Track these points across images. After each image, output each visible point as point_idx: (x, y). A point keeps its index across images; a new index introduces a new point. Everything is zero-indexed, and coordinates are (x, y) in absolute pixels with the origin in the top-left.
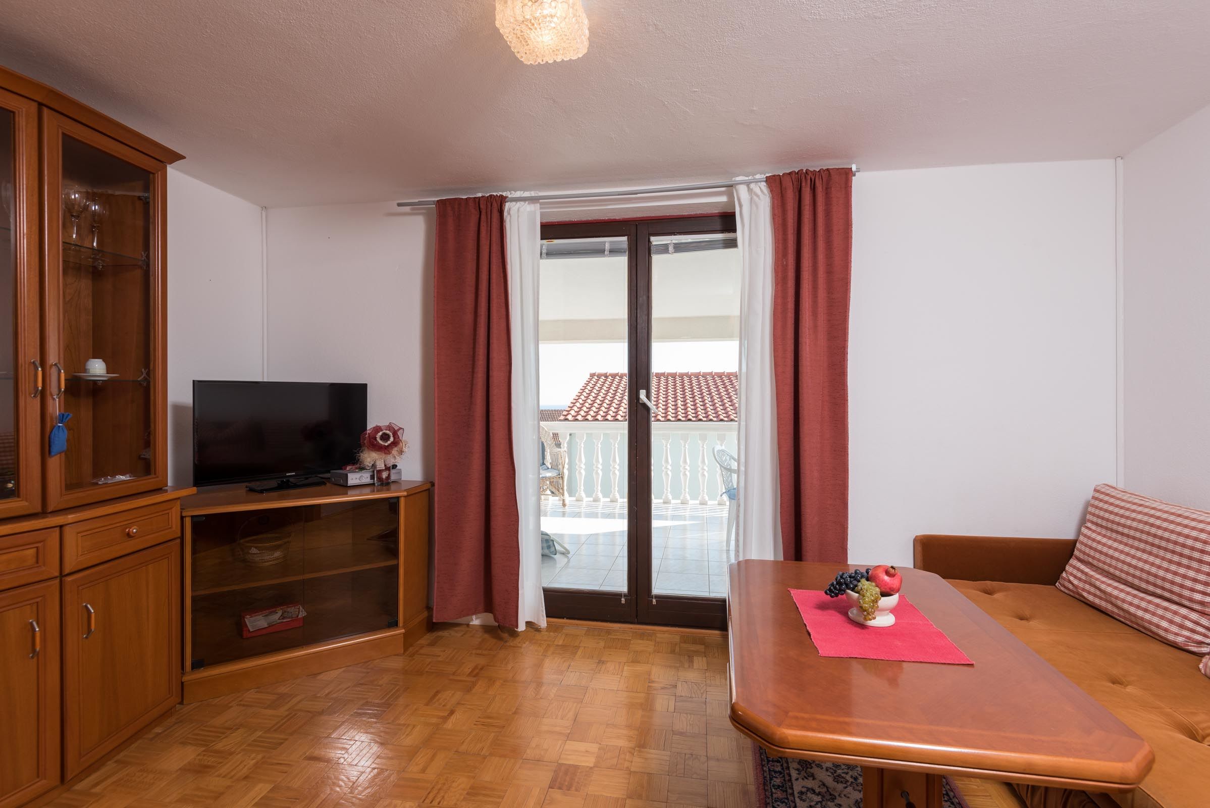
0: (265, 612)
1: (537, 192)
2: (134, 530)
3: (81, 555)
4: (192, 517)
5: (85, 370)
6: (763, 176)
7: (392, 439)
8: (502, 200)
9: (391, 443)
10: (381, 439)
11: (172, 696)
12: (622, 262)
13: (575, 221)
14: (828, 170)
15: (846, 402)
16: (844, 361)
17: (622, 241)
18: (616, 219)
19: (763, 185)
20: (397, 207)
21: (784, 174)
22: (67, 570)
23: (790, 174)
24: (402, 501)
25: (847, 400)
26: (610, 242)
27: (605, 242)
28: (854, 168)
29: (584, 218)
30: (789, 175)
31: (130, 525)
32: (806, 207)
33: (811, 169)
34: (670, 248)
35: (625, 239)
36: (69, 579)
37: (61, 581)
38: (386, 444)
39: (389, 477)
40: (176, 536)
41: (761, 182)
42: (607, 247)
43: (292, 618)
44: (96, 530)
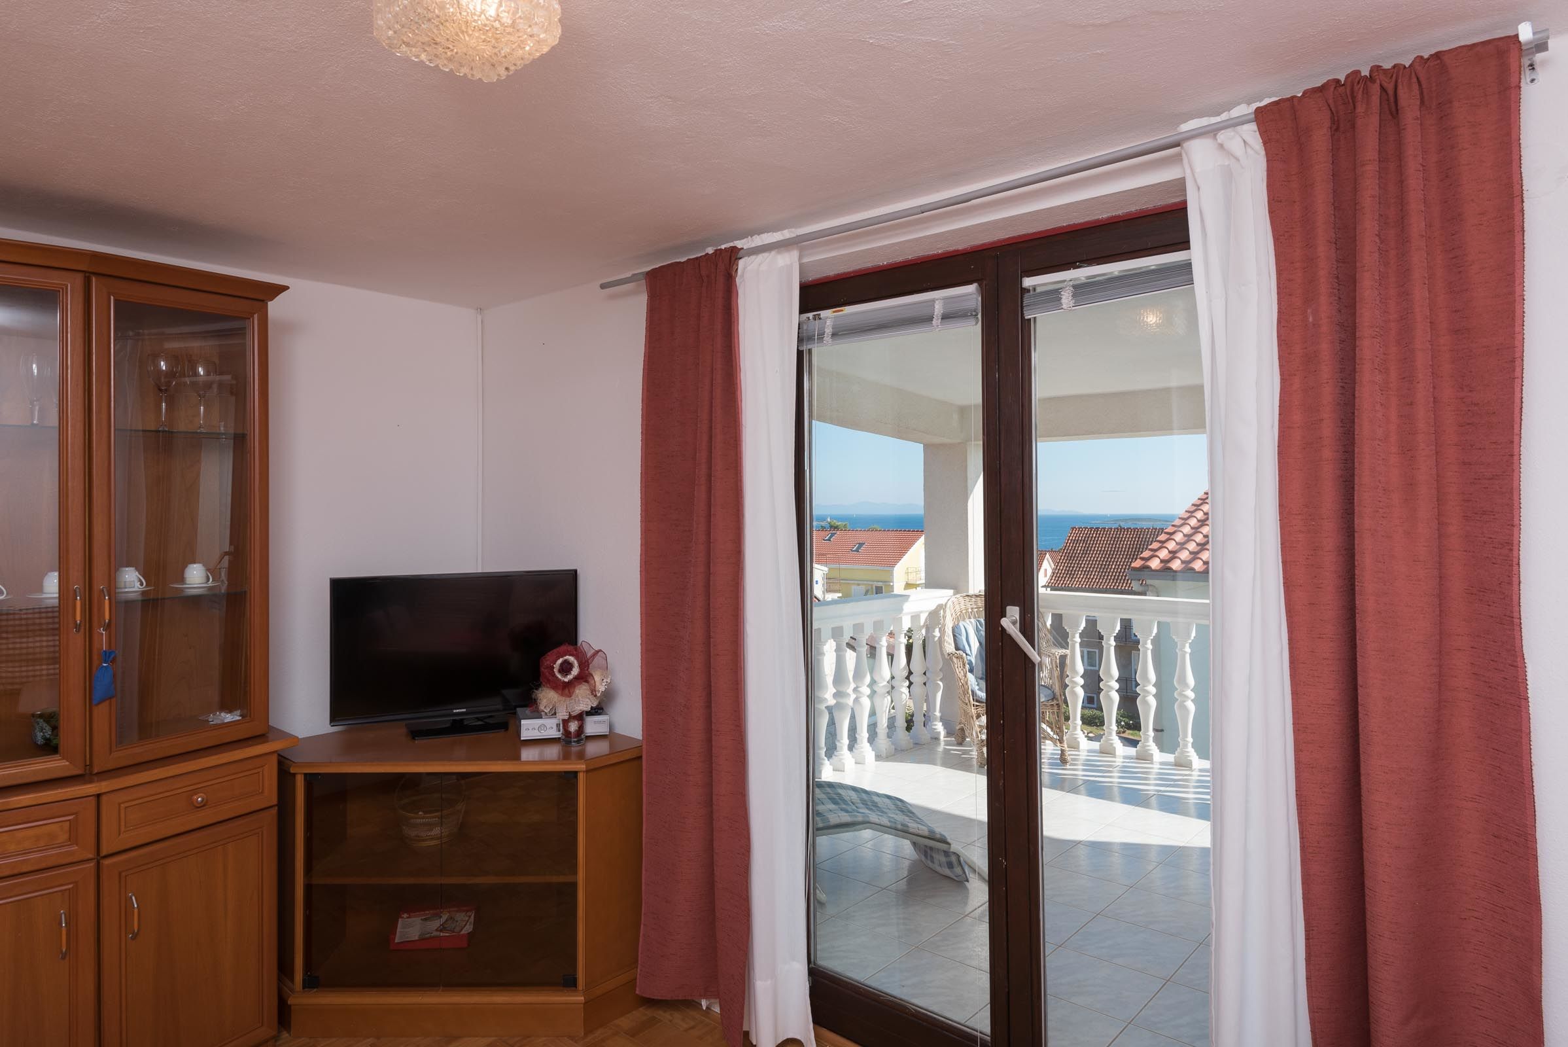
0: (428, 912)
1: (793, 230)
2: (199, 799)
3: (124, 832)
4: (306, 775)
5: (182, 580)
6: (1245, 110)
7: (575, 671)
8: (733, 255)
9: (574, 678)
10: (560, 671)
11: (262, 1025)
12: (971, 334)
13: (884, 266)
14: (1438, 56)
15: (1523, 702)
16: (1510, 583)
17: (969, 293)
18: (958, 251)
19: (1251, 132)
20: (599, 288)
21: (1305, 93)
22: (104, 852)
23: (1322, 89)
24: (581, 776)
25: (1526, 699)
26: (945, 299)
27: (933, 301)
28: (1525, 33)
29: (883, 261)
30: (1321, 91)
31: (195, 792)
32: (1368, 167)
33: (1387, 65)
34: (1064, 297)
35: (972, 288)
36: (107, 862)
37: (98, 863)
38: (566, 680)
39: (581, 729)
40: (272, 804)
41: (1243, 123)
42: (938, 309)
43: (454, 932)
44: (151, 798)
